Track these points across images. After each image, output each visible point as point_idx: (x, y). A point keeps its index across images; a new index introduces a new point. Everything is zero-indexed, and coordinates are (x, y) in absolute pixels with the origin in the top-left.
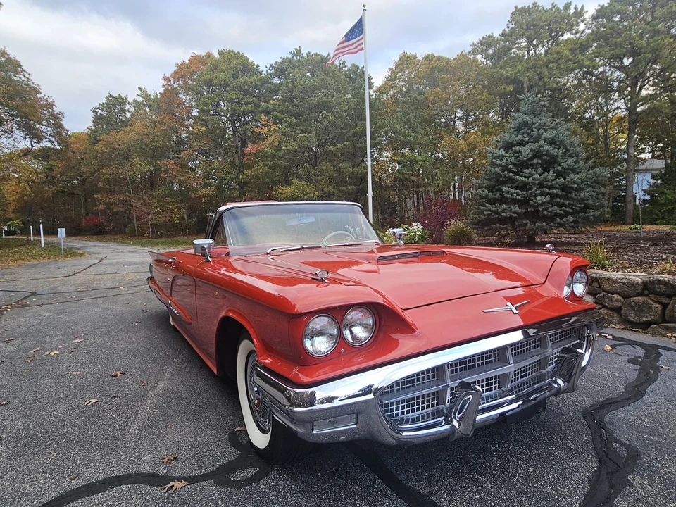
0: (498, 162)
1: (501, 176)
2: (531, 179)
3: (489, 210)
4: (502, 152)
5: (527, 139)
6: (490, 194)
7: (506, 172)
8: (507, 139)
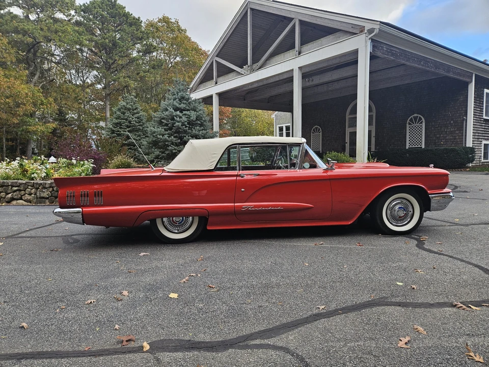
0: (178, 119)
1: (181, 128)
2: (200, 133)
3: (175, 149)
4: (178, 113)
5: (188, 108)
6: (175, 139)
7: (184, 127)
8: (177, 105)
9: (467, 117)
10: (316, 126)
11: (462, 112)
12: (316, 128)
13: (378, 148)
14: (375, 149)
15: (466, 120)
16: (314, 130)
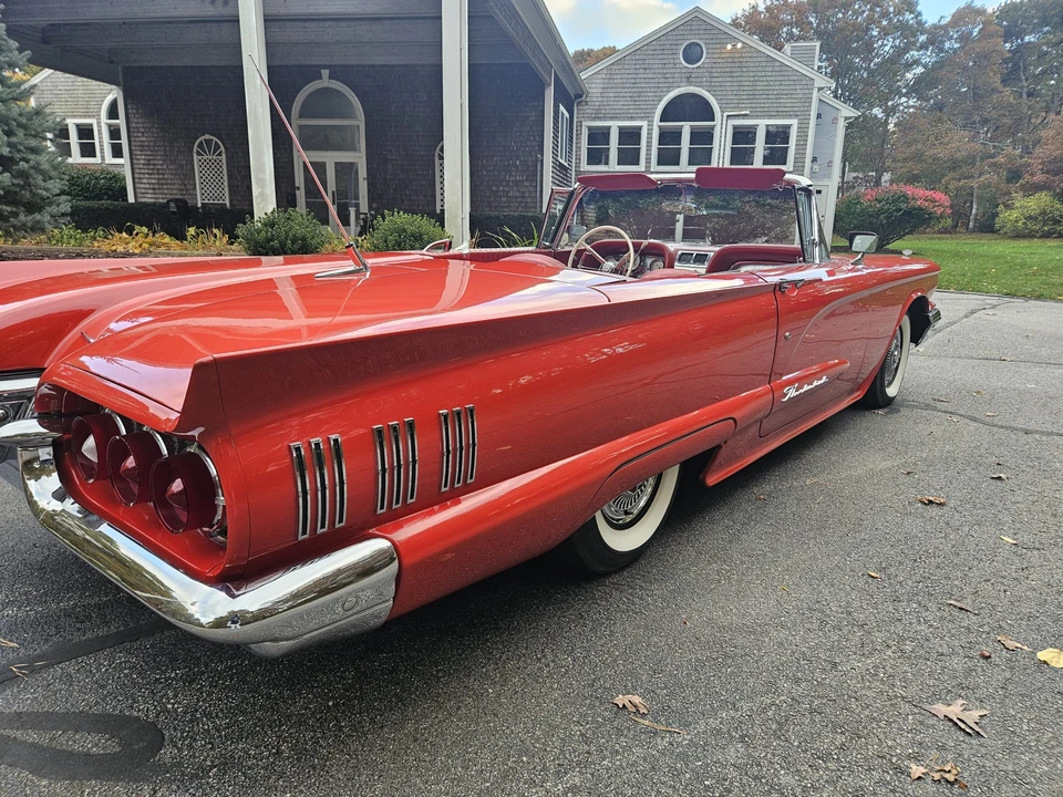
9: (542, 155)
10: (207, 137)
11: (534, 143)
12: (208, 142)
13: (374, 205)
14: (370, 208)
15: (542, 161)
16: (201, 144)
